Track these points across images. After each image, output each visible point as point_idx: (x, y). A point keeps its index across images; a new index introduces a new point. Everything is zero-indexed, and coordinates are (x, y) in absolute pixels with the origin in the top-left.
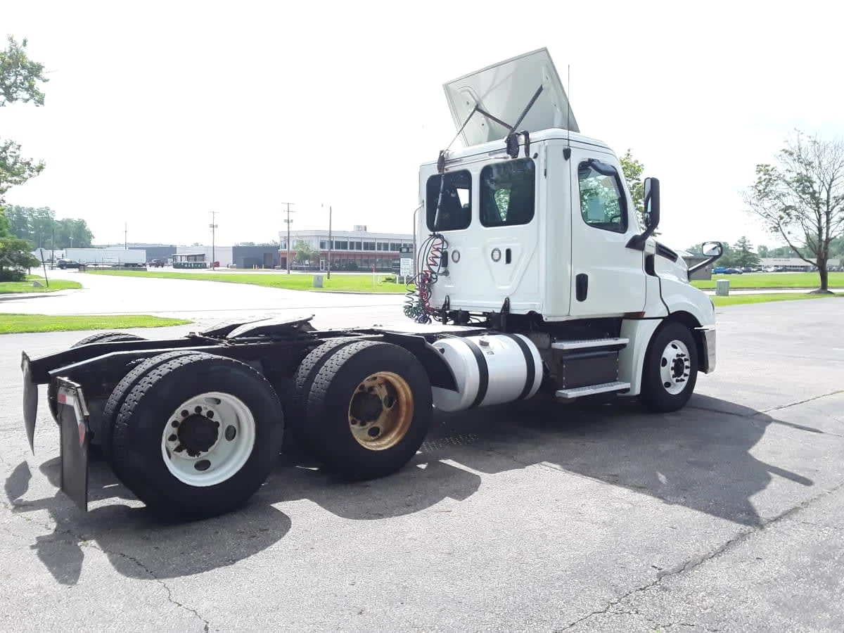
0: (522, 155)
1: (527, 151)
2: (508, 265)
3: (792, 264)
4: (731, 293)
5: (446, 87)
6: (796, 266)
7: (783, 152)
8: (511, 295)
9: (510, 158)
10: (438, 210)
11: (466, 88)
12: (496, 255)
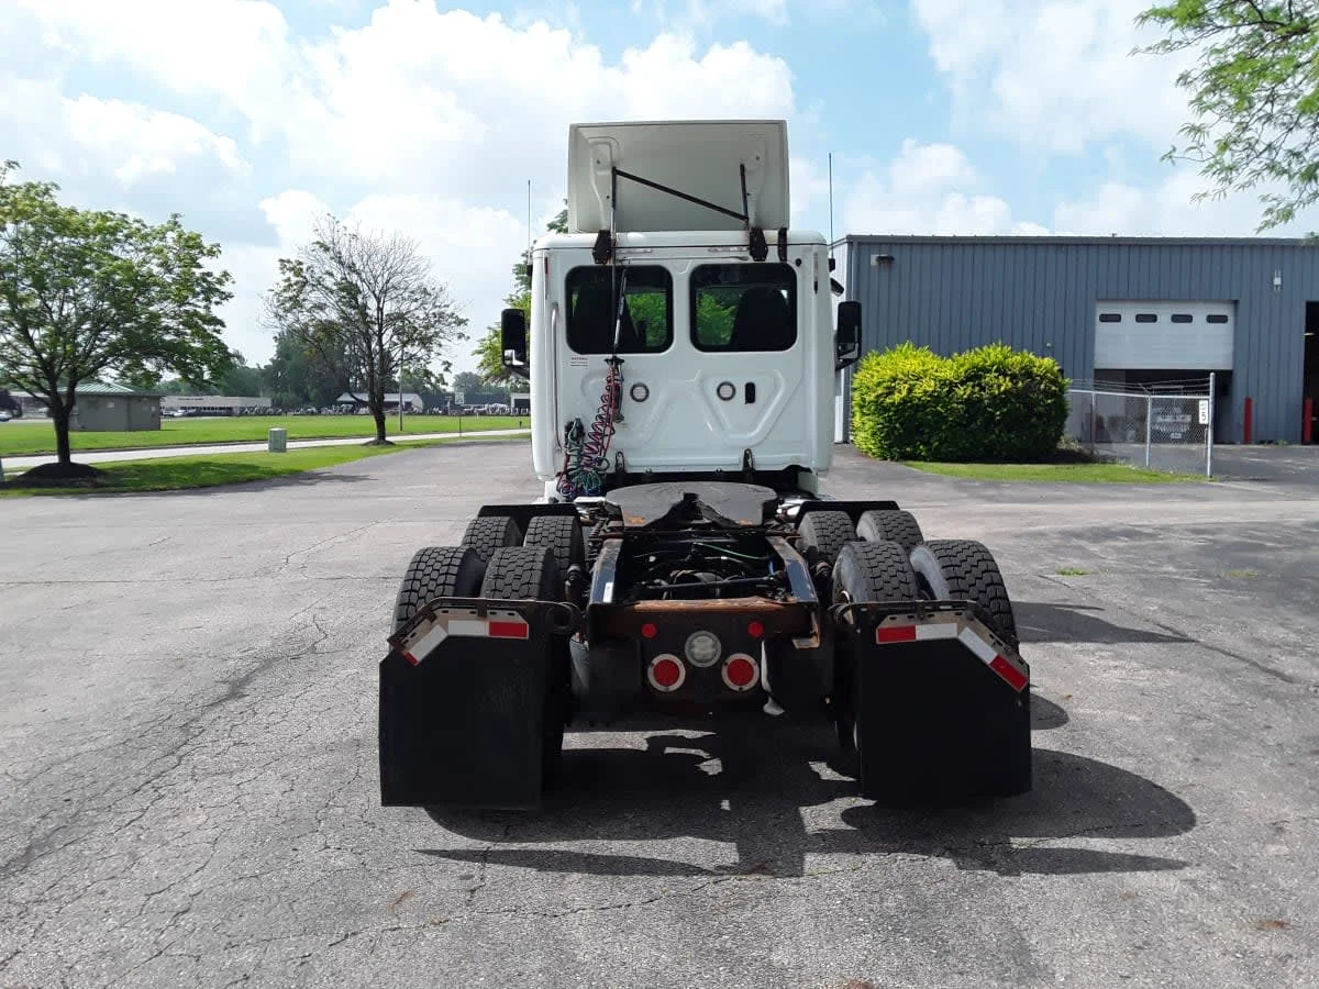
0: (773, 257)
1: (783, 252)
2: (749, 405)
3: (207, 405)
4: (289, 445)
5: (575, 130)
6: (213, 408)
7: (317, 246)
8: (756, 446)
9: (751, 260)
10: (618, 322)
11: (607, 140)
12: (726, 391)
